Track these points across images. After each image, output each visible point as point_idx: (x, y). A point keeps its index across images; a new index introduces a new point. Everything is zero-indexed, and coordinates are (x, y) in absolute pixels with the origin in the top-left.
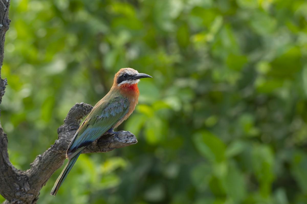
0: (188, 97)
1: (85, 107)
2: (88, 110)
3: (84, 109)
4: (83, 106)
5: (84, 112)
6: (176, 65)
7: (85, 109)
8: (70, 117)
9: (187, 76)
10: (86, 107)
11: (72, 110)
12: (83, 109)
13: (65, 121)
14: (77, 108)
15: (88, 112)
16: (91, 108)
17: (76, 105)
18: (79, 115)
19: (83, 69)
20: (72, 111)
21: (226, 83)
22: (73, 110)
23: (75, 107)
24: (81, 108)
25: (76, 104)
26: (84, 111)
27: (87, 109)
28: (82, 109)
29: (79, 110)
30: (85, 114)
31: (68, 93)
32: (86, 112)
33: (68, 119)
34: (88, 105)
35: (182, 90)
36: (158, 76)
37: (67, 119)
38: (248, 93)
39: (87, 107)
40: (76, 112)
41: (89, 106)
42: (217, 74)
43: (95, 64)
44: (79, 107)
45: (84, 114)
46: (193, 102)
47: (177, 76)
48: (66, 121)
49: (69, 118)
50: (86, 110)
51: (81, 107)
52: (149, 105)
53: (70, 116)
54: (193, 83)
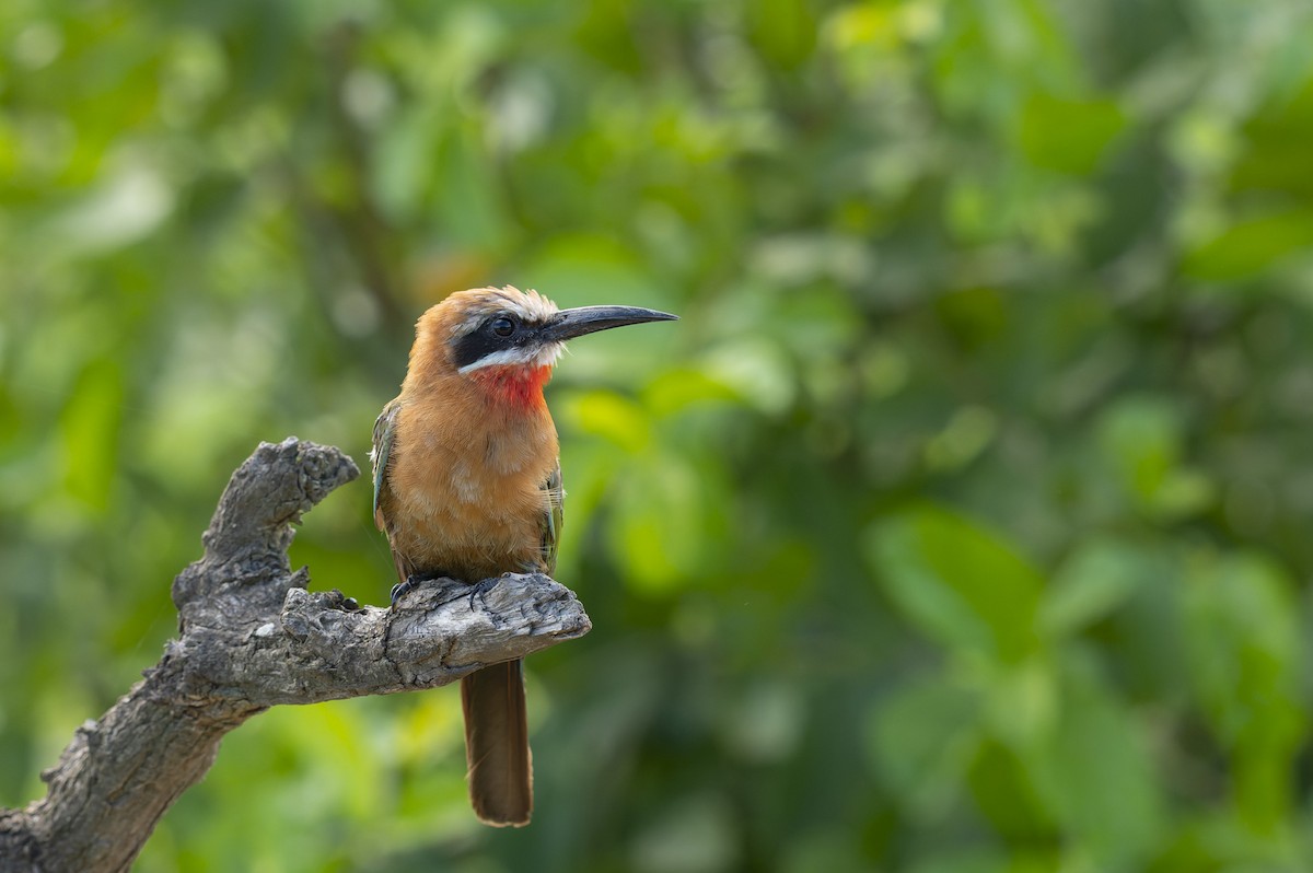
0: (823, 334)
1: (309, 459)
2: (324, 477)
3: (302, 470)
4: (298, 459)
5: (302, 486)
6: (749, 166)
7: (307, 472)
8: (235, 515)
9: (811, 220)
10: (310, 463)
11: (243, 481)
12: (298, 472)
13: (208, 539)
14: (265, 468)
15: (322, 484)
16: (336, 463)
17: (260, 456)
18: (281, 503)
19: (266, 207)
20: (244, 489)
21: (1025, 243)
22: (247, 478)
23: (255, 465)
24: (283, 468)
25: (261, 446)
26: (305, 480)
27: (316, 469)
28: (291, 471)
29: (279, 480)
30: (308, 496)
31: (193, 339)
32: (316, 485)
33: (224, 525)
34: (322, 449)
35: (791, 295)
36: (662, 230)
37: (220, 531)
38: (1139, 278)
39: (315, 460)
40: (262, 489)
41: (328, 455)
42: (967, 207)
43: (328, 184)
44: (276, 464)
45: (304, 496)
46: (850, 357)
47: (763, 227)
48: (212, 537)
49: (229, 521)
50: (313, 478)
51: (287, 465)
52: (624, 391)
53: (232, 512)
54: (846, 258)
